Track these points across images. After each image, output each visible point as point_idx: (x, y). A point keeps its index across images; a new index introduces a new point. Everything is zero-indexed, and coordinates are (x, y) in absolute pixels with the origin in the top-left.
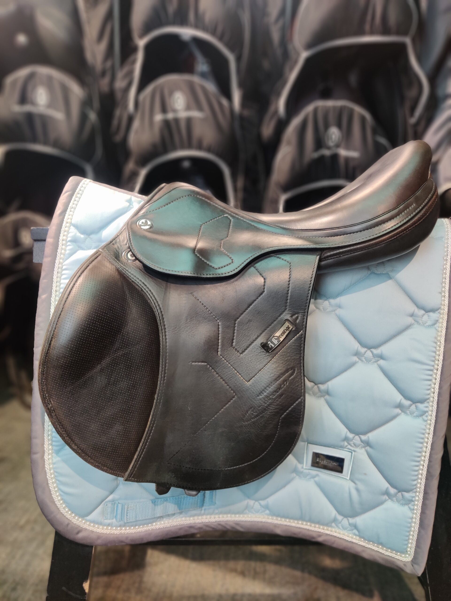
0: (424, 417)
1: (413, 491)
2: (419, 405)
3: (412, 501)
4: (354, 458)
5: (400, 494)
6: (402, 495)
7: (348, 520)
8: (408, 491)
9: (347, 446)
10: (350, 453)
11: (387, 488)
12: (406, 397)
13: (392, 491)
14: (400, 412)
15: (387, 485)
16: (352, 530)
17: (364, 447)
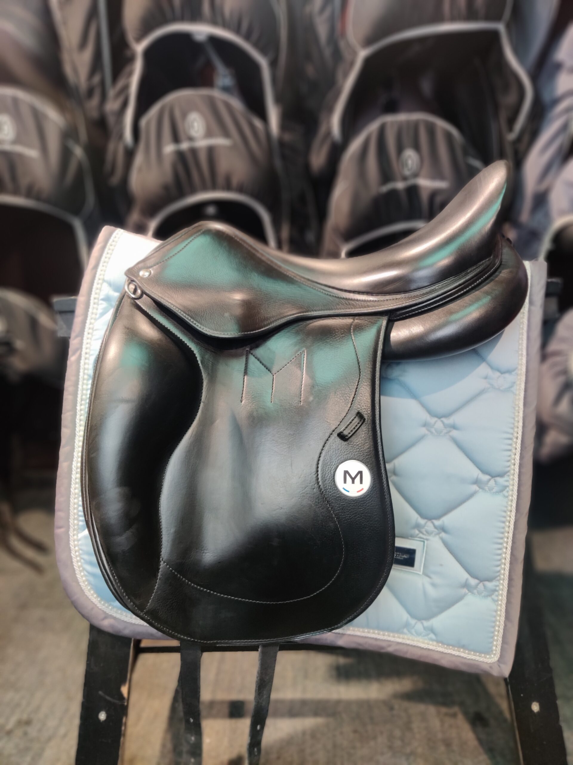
0: (505, 493)
1: (496, 579)
2: (499, 480)
3: (495, 590)
4: (427, 547)
5: (481, 585)
6: (484, 586)
7: (422, 623)
8: (490, 580)
9: (418, 534)
10: (422, 543)
11: (467, 580)
12: (484, 472)
13: (473, 582)
14: (477, 488)
15: (466, 575)
16: (428, 635)
17: (438, 534)
